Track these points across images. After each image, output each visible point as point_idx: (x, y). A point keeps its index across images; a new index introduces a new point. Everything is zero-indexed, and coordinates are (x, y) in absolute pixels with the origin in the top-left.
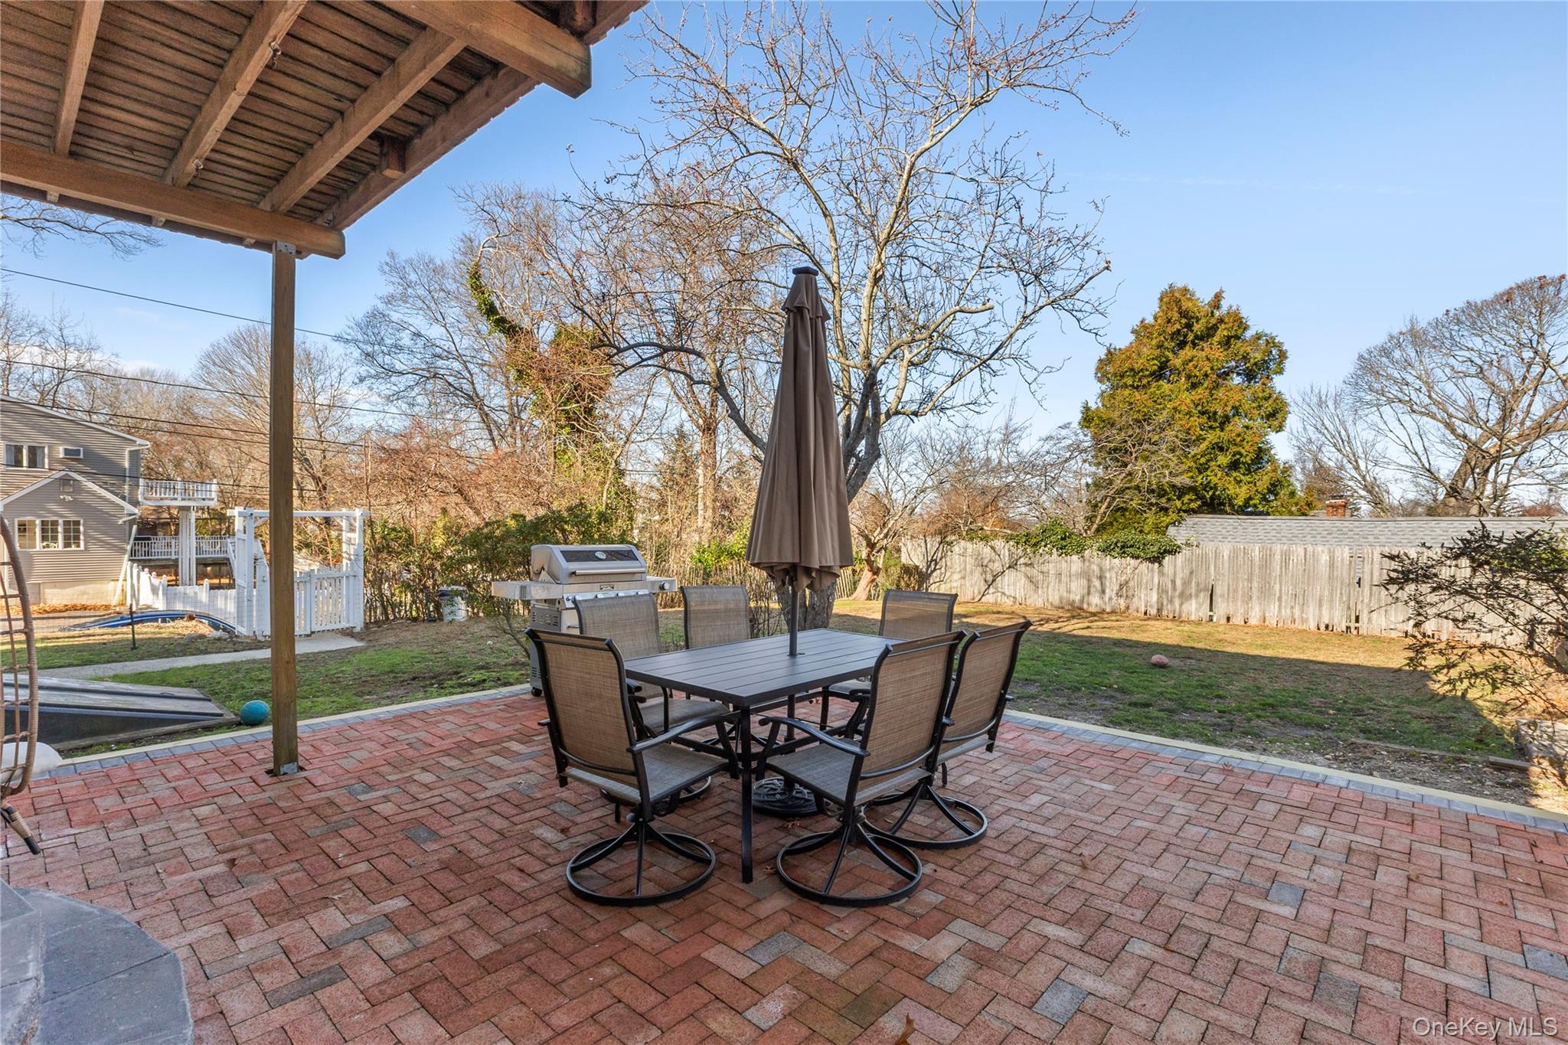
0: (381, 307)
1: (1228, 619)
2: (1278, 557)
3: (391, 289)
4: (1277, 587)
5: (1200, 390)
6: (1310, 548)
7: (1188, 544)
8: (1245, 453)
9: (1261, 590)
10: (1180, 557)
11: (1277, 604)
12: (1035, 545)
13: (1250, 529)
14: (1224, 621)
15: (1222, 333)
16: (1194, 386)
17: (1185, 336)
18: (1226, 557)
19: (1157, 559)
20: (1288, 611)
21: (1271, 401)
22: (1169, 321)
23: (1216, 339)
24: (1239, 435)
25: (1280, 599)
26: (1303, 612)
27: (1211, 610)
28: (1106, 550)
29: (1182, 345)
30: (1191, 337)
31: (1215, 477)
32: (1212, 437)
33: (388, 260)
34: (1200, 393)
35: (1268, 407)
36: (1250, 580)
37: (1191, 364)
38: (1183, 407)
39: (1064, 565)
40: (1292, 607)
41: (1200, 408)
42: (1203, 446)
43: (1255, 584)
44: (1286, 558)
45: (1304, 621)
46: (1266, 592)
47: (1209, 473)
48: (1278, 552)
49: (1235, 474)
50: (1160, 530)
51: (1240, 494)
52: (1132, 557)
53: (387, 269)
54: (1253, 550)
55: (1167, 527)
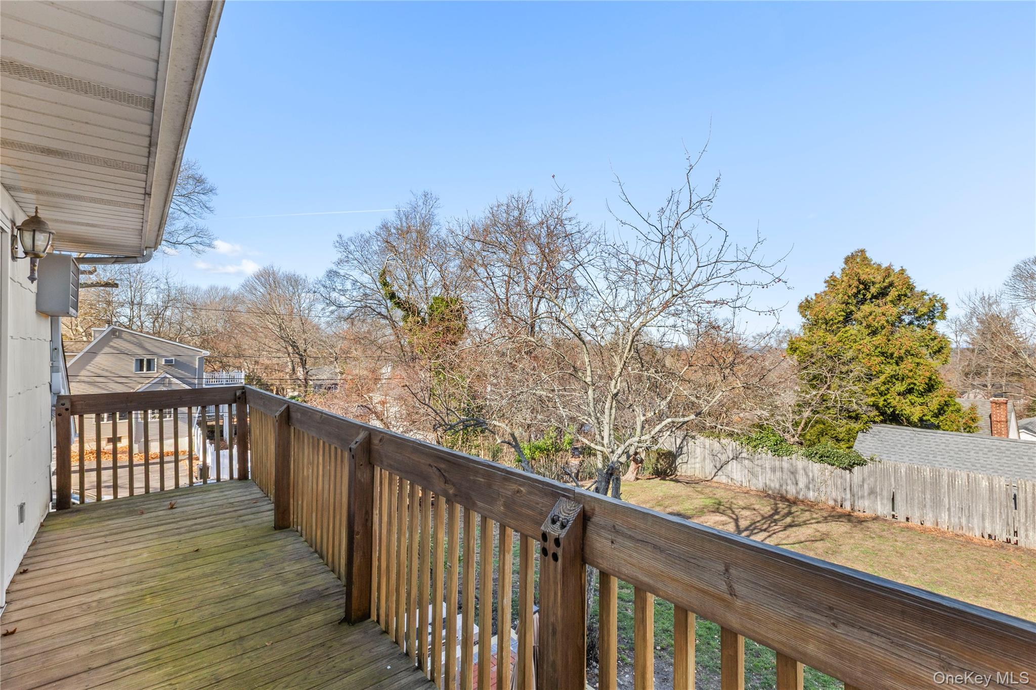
0: (335, 268)
1: (908, 519)
2: (945, 478)
3: (339, 256)
4: (946, 500)
5: (879, 337)
6: (972, 475)
7: (872, 459)
8: (918, 384)
9: (933, 501)
10: (865, 468)
11: (947, 513)
12: (755, 447)
13: (924, 441)
14: (904, 520)
15: (893, 293)
16: (874, 333)
17: (864, 295)
18: (903, 473)
19: (850, 468)
20: (957, 520)
21: (936, 342)
22: (850, 286)
23: (889, 298)
24: (911, 371)
25: (949, 509)
26: (969, 522)
27: (893, 510)
28: (809, 456)
29: (863, 302)
30: (869, 296)
31: (895, 401)
32: (889, 370)
33: (338, 239)
34: (879, 339)
35: (935, 345)
36: (924, 492)
37: (870, 318)
38: (865, 350)
39: (777, 463)
40: (959, 518)
41: (879, 349)
42: (882, 378)
43: (928, 496)
44: (952, 477)
45: (971, 529)
46: (937, 504)
47: (888, 396)
48: (946, 474)
49: (910, 397)
50: (851, 437)
51: (916, 413)
52: (829, 464)
53: (337, 245)
54: (925, 470)
55: (857, 432)
